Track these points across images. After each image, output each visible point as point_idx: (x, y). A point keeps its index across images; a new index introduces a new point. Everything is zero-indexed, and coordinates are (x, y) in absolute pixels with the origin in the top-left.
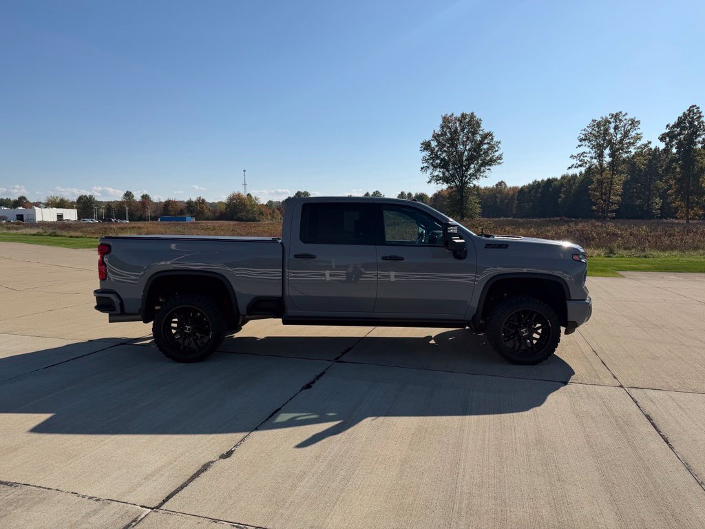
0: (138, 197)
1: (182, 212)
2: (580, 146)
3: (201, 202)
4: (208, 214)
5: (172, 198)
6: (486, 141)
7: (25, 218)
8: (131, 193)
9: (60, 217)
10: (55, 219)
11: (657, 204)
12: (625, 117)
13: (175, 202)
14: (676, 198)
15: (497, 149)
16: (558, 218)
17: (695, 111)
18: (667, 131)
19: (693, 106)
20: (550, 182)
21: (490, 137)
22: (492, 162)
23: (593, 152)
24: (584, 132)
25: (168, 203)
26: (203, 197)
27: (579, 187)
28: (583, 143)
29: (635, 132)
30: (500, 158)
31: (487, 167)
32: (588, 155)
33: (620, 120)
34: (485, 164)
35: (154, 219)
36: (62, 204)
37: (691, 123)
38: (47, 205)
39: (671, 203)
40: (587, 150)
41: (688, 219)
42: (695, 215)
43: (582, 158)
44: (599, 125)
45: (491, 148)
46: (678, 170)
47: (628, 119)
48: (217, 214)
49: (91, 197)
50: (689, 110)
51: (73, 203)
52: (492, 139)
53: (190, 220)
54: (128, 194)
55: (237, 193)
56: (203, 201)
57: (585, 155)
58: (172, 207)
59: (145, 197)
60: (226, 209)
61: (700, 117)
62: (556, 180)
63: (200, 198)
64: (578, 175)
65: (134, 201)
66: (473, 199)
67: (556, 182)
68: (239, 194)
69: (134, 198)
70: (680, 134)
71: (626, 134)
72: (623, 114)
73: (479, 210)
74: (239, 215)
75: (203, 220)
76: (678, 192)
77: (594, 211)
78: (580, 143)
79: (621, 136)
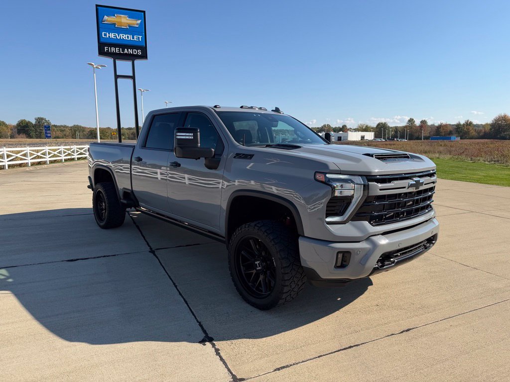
0: (417, 123)
1: (451, 133)
3: (469, 124)
4: (473, 133)
5: (444, 122)
7: (342, 139)
8: (413, 119)
9: (363, 137)
10: (360, 139)
13: (446, 125)
25: (440, 127)
26: (471, 120)
35: (426, 138)
36: (367, 129)
38: (356, 130)
48: (481, 134)
49: (385, 123)
51: (372, 128)
53: (456, 139)
54: (411, 121)
55: (503, 114)
56: (471, 123)
58: (443, 129)
59: (424, 122)
60: (491, 129)
63: (468, 121)
65: (415, 126)
68: (505, 116)
69: (415, 123)
74: (503, 134)
75: (467, 139)
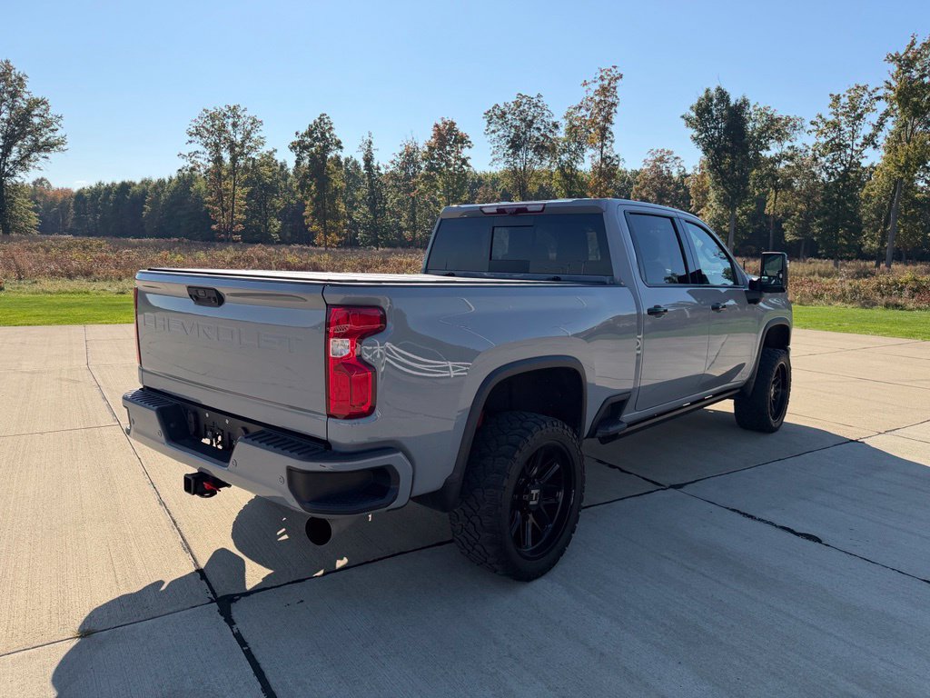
2: (191, 142)
6: (36, 112)
11: (275, 226)
12: (244, 114)
14: (313, 221)
15: (57, 126)
16: (176, 239)
17: (326, 121)
18: (297, 139)
19: (324, 115)
20: (125, 187)
21: (44, 107)
22: (48, 146)
23: (208, 152)
24: (195, 124)
27: (172, 197)
28: (193, 138)
29: (257, 134)
30: (62, 142)
31: (43, 154)
32: (202, 156)
33: (239, 116)
34: (37, 148)
37: (323, 134)
39: (308, 226)
40: (201, 149)
41: (326, 247)
42: (333, 242)
43: (193, 158)
44: (213, 117)
45: (47, 124)
46: (313, 188)
47: (247, 116)
50: (319, 118)
52: (47, 110)
57: (198, 155)
61: (331, 128)
62: (134, 184)
64: (167, 180)
66: (22, 203)
67: (135, 188)
70: (312, 145)
71: (247, 136)
72: (242, 109)
73: (35, 221)
76: (314, 215)
77: (214, 232)
78: (190, 138)
79: (241, 136)
